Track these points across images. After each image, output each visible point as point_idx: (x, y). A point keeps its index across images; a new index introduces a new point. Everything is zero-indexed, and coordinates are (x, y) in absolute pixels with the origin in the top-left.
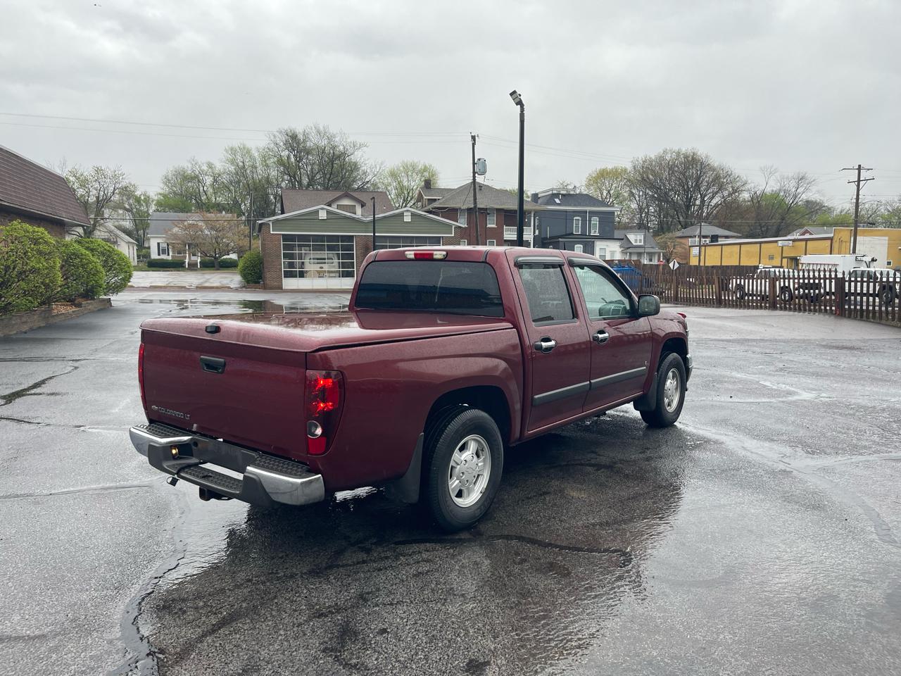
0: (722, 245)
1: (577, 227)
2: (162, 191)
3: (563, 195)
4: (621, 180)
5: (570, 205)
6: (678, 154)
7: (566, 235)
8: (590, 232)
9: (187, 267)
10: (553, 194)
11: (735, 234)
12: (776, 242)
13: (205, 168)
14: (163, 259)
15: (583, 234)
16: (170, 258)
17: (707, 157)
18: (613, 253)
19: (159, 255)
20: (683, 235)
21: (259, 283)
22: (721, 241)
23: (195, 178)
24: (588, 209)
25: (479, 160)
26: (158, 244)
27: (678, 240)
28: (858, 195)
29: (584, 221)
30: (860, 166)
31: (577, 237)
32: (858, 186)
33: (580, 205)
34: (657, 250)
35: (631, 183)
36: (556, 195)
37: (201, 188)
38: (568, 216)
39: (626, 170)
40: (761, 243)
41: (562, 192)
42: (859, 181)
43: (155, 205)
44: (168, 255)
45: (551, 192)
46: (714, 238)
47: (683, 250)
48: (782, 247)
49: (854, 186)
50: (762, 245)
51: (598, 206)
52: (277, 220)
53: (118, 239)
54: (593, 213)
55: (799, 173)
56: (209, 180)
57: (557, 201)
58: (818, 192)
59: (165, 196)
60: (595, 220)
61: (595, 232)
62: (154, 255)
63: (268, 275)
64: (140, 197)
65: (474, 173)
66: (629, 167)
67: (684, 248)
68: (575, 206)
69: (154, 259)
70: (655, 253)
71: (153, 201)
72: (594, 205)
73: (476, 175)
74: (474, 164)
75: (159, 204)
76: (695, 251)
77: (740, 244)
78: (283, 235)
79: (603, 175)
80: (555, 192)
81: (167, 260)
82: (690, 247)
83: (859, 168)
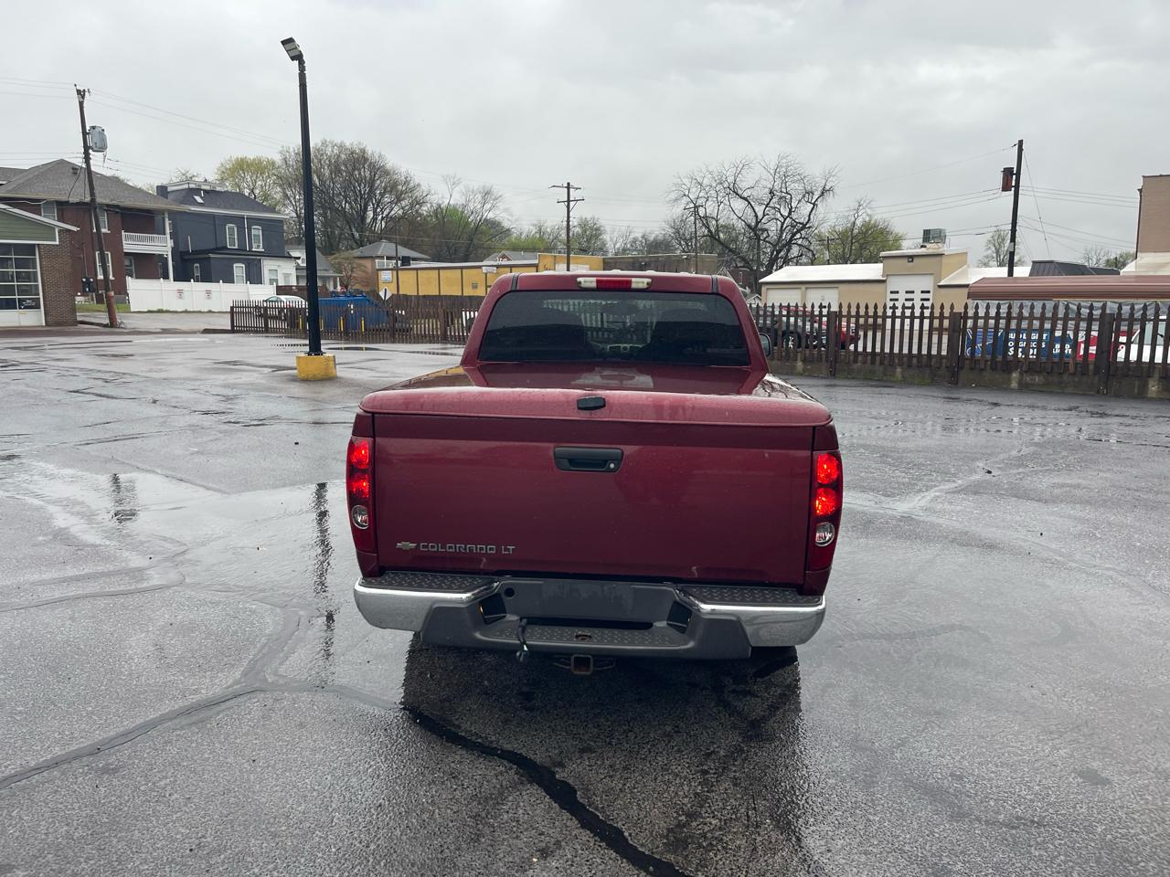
0: (417, 269)
1: (232, 239)
3: (205, 191)
4: (269, 177)
5: (219, 207)
6: (341, 147)
7: (217, 249)
8: (251, 247)
10: (190, 190)
11: (424, 256)
12: (480, 267)
15: (242, 249)
17: (380, 156)
18: (287, 276)
20: (362, 255)
22: (414, 265)
24: (246, 214)
25: (94, 128)
27: (357, 261)
28: (568, 217)
29: (241, 229)
30: (568, 184)
31: (233, 252)
32: (568, 207)
33: (232, 207)
34: (331, 273)
35: (284, 182)
36: (197, 191)
38: (217, 222)
39: (273, 163)
40: (462, 268)
41: (203, 187)
42: (569, 201)
45: (186, 186)
46: (406, 260)
47: (365, 275)
48: (486, 274)
49: (563, 206)
50: (464, 271)
51: (259, 211)
54: (253, 221)
55: (484, 187)
57: (199, 199)
58: (506, 210)
60: (257, 231)
61: (258, 246)
65: (87, 148)
66: (278, 159)
67: (364, 271)
68: (226, 208)
70: (329, 277)
72: (253, 210)
73: (90, 151)
74: (85, 133)
76: (386, 276)
77: (439, 269)
79: (241, 166)
80: (192, 186)
82: (378, 270)
83: (568, 187)
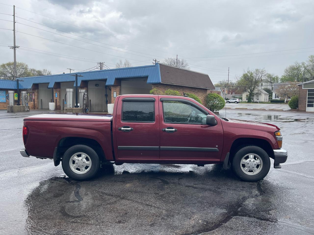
2: (284, 75)
9: (285, 102)
13: (301, 65)
14: (276, 100)
16: (279, 99)
19: (275, 98)
21: (296, 109)
23: (298, 69)
26: (276, 94)
37: (299, 72)
43: (281, 80)
44: (279, 98)
52: (306, 84)
53: (262, 93)
56: (303, 69)
59: (285, 77)
62: (274, 98)
63: (300, 106)
64: (275, 78)
69: (273, 100)
71: (279, 79)
75: (282, 79)
78: (308, 89)
81: (278, 100)
